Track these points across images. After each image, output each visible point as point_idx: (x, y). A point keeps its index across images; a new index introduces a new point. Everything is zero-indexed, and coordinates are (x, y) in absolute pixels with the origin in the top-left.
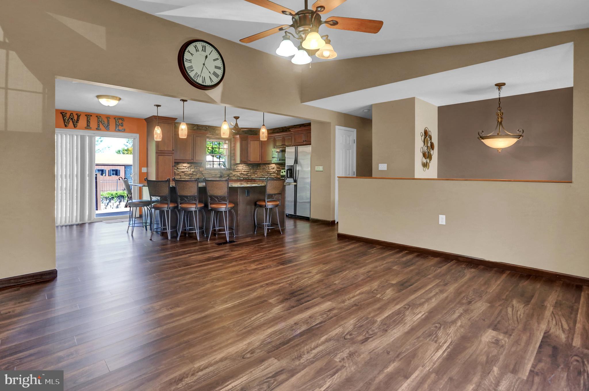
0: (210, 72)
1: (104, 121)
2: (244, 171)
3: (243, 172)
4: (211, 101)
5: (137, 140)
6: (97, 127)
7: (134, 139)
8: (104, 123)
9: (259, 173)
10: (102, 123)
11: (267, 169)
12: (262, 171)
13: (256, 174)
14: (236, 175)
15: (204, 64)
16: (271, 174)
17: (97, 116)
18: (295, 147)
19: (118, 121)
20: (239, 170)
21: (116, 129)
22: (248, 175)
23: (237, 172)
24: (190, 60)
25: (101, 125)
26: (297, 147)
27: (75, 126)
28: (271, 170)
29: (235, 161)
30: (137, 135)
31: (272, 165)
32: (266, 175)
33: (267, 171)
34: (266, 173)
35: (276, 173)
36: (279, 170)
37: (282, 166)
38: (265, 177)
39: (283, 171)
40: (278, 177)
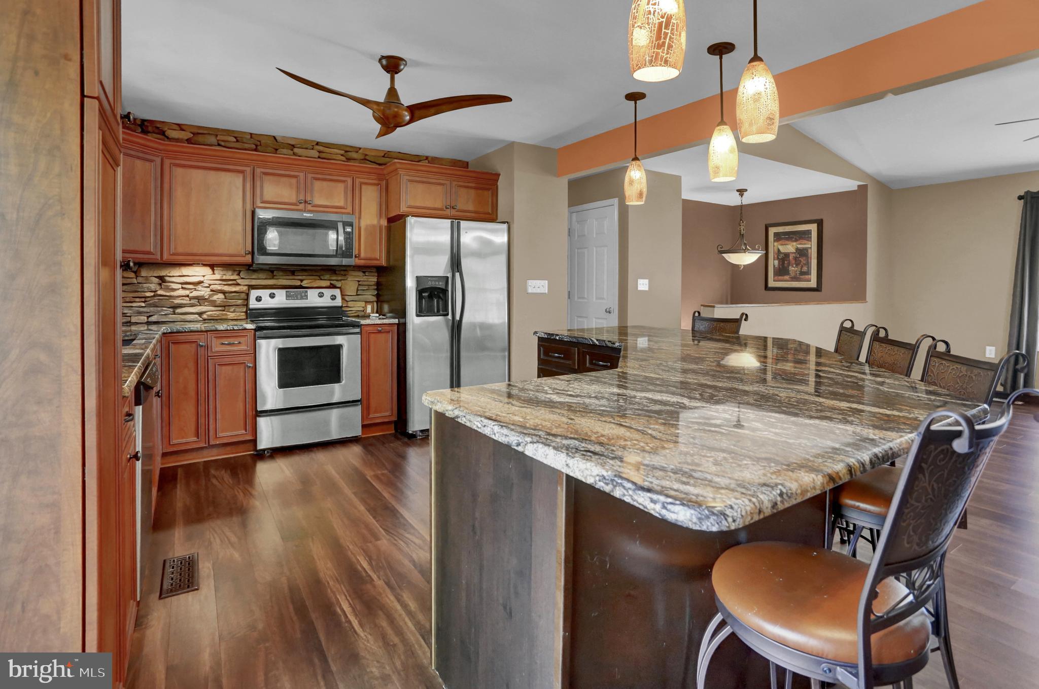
18: (452, 224)
26: (459, 224)
31: (185, 271)
32: (140, 313)
33: (148, 294)
34: (143, 305)
35: (213, 304)
36: (235, 292)
37: (254, 277)
38: (134, 320)
39: (264, 294)
40: (229, 317)
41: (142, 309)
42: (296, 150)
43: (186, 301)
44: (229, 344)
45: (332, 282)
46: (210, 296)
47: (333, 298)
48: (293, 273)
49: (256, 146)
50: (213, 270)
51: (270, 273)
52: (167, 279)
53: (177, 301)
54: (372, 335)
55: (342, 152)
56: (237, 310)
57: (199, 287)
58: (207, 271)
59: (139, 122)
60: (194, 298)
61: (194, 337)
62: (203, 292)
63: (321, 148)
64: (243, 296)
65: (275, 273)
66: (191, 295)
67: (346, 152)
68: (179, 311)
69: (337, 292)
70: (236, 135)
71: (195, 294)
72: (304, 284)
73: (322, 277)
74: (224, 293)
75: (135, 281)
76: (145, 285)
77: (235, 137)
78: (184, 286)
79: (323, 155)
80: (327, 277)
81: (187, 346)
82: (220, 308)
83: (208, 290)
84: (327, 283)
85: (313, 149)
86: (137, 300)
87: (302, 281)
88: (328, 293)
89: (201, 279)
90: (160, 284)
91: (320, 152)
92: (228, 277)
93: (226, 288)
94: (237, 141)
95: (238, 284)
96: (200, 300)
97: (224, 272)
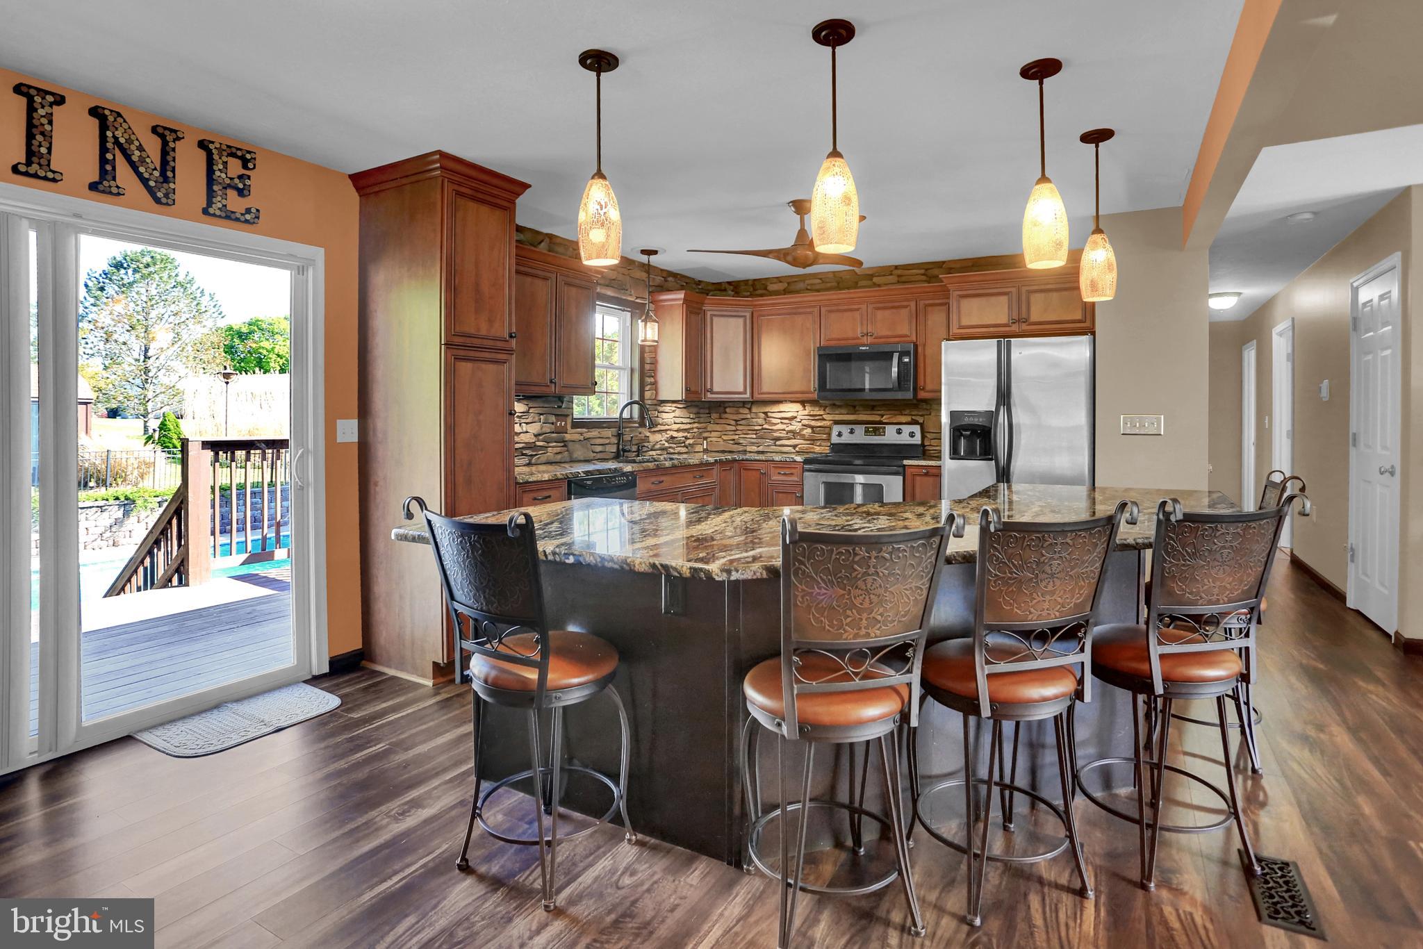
1: (140, 148)
2: (678, 431)
3: (675, 434)
5: (316, 277)
6: (96, 178)
7: (300, 271)
8: (142, 160)
9: (714, 434)
10: (128, 157)
11: (761, 421)
12: (734, 428)
13: (705, 438)
14: (658, 446)
16: (779, 439)
17: (95, 112)
18: (999, 344)
19: (225, 163)
20: (667, 427)
21: (210, 203)
22: (688, 442)
23: (660, 431)
25: (123, 170)
26: (1009, 343)
28: (780, 427)
29: (656, 390)
30: (318, 254)
31: (782, 407)
32: (753, 444)
33: (756, 428)
34: (754, 436)
35: (803, 437)
36: (820, 427)
37: (837, 412)
38: (749, 449)
39: (845, 429)
40: (816, 451)
41: (753, 440)
42: (875, 280)
43: (783, 434)
44: (785, 474)
45: (913, 417)
46: (801, 430)
47: (912, 435)
48: (873, 408)
49: (838, 283)
50: (804, 407)
51: (852, 408)
52: (770, 414)
53: (776, 434)
54: (918, 478)
55: (923, 271)
56: (823, 444)
57: (793, 422)
58: (798, 407)
59: (750, 283)
60: (788, 432)
61: (757, 466)
62: (796, 426)
63: (899, 272)
64: (827, 430)
65: (857, 408)
66: (787, 429)
67: (926, 270)
68: (778, 443)
69: (916, 429)
70: (820, 277)
71: (791, 428)
72: (884, 419)
73: (904, 413)
74: (812, 427)
75: (749, 416)
76: (754, 420)
77: (821, 279)
78: (783, 421)
79: (903, 279)
80: (907, 412)
81: (754, 473)
82: (809, 442)
83: (800, 424)
84: (908, 419)
85: (891, 275)
86: (750, 432)
87: (882, 416)
88: (907, 429)
89: (795, 414)
90: (765, 419)
91: (899, 276)
92: (815, 413)
93: (813, 423)
94: (823, 282)
95: (824, 419)
96: (794, 434)
97: (813, 408)
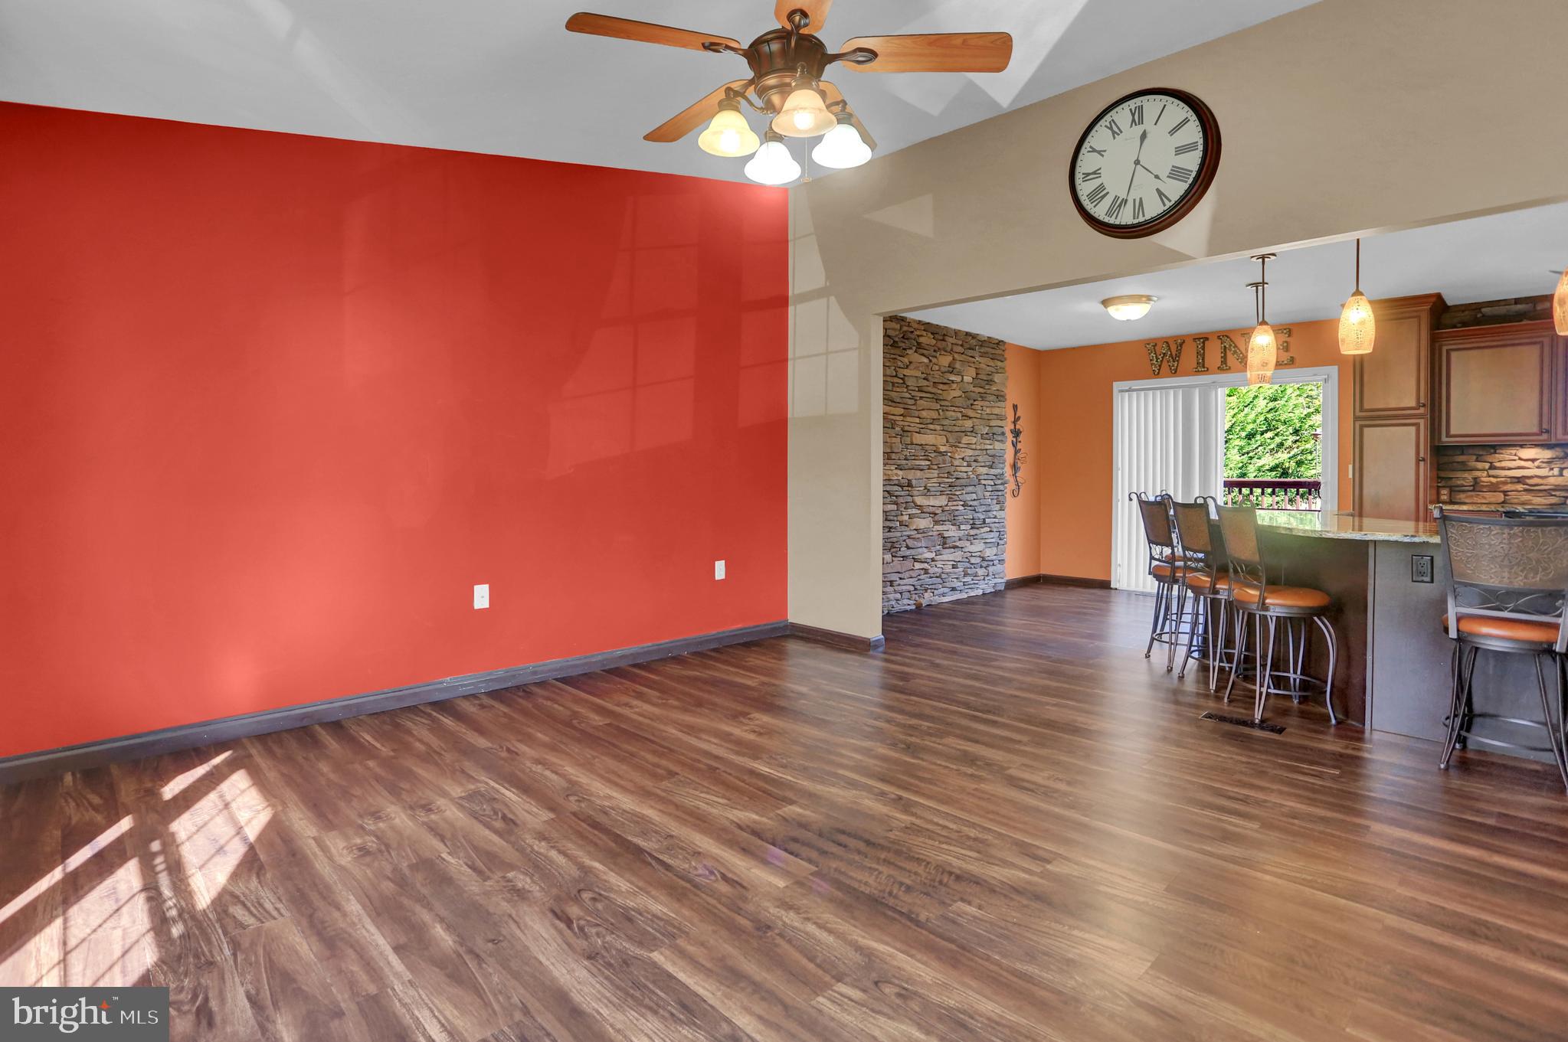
0: (1157, 177)
1: (1235, 347)
4: (1176, 258)
5: (1333, 383)
6: (1219, 365)
7: (1326, 381)
15: (1137, 162)
17: (1218, 338)
24: (1094, 173)
25: (1229, 358)
27: (1174, 372)
30: (1334, 370)
